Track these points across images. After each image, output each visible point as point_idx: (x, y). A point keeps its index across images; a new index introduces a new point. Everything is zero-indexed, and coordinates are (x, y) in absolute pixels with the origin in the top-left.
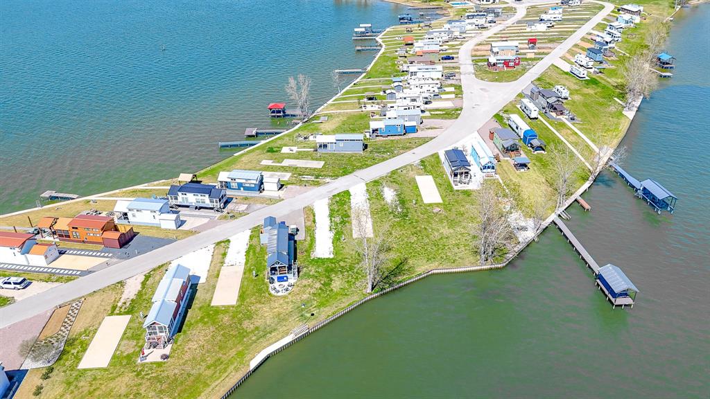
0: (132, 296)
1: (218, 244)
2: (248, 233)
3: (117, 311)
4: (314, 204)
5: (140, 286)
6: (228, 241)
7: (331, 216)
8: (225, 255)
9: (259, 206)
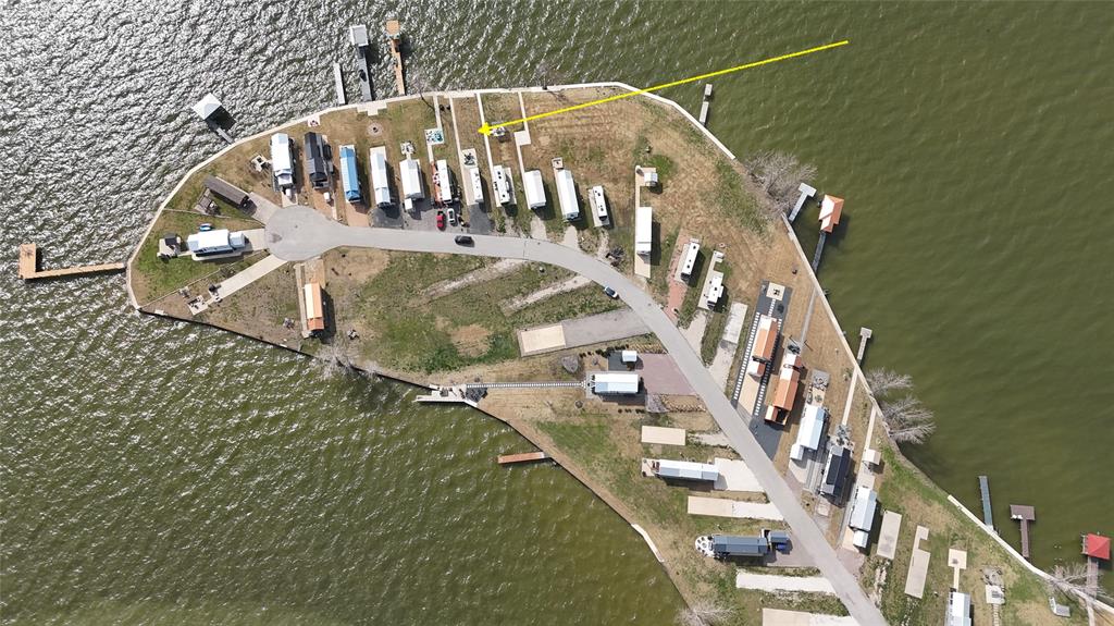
0: (703, 442)
1: (765, 494)
2: (779, 518)
3: (689, 435)
4: (823, 579)
5: (715, 444)
6: (768, 502)
7: (802, 594)
8: (749, 500)
9: (825, 526)
